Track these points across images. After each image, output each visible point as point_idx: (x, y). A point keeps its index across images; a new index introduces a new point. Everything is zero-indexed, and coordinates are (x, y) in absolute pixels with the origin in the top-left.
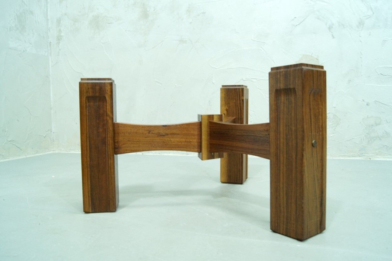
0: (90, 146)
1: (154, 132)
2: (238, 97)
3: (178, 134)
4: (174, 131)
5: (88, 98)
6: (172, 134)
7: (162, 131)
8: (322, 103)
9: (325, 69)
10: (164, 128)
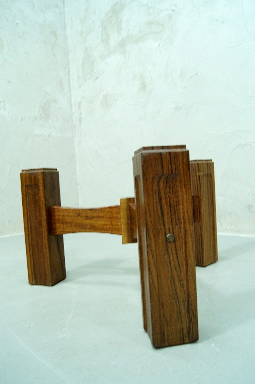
0: (31, 229)
1: (83, 215)
2: (195, 173)
3: (103, 217)
4: (99, 214)
5: (26, 186)
6: (98, 217)
7: (89, 214)
8: (183, 190)
9: (188, 148)
10: (91, 211)
